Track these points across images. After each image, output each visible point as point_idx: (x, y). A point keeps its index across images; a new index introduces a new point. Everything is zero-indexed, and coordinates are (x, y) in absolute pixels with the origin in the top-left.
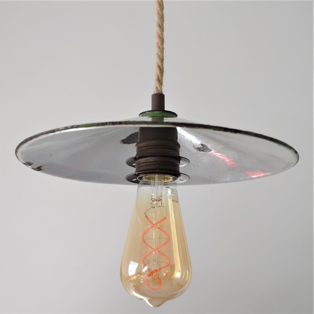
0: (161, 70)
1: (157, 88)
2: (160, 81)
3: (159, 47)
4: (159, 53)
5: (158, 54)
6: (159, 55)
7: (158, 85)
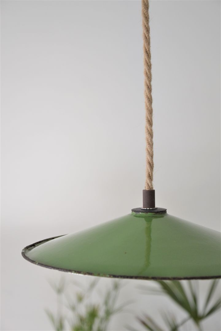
0: (151, 165)
1: (148, 184)
2: (150, 177)
3: (149, 144)
4: (149, 149)
5: (148, 151)
6: (150, 151)
7: (148, 181)
